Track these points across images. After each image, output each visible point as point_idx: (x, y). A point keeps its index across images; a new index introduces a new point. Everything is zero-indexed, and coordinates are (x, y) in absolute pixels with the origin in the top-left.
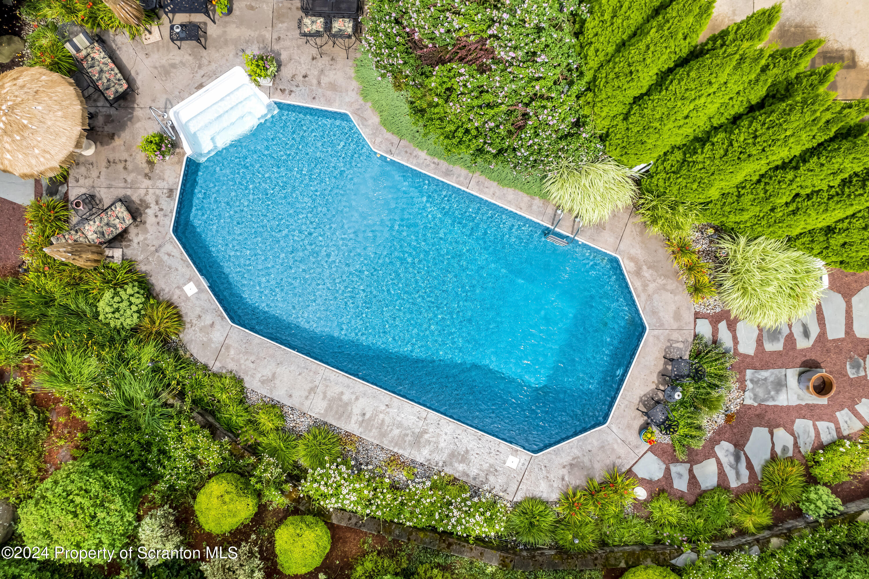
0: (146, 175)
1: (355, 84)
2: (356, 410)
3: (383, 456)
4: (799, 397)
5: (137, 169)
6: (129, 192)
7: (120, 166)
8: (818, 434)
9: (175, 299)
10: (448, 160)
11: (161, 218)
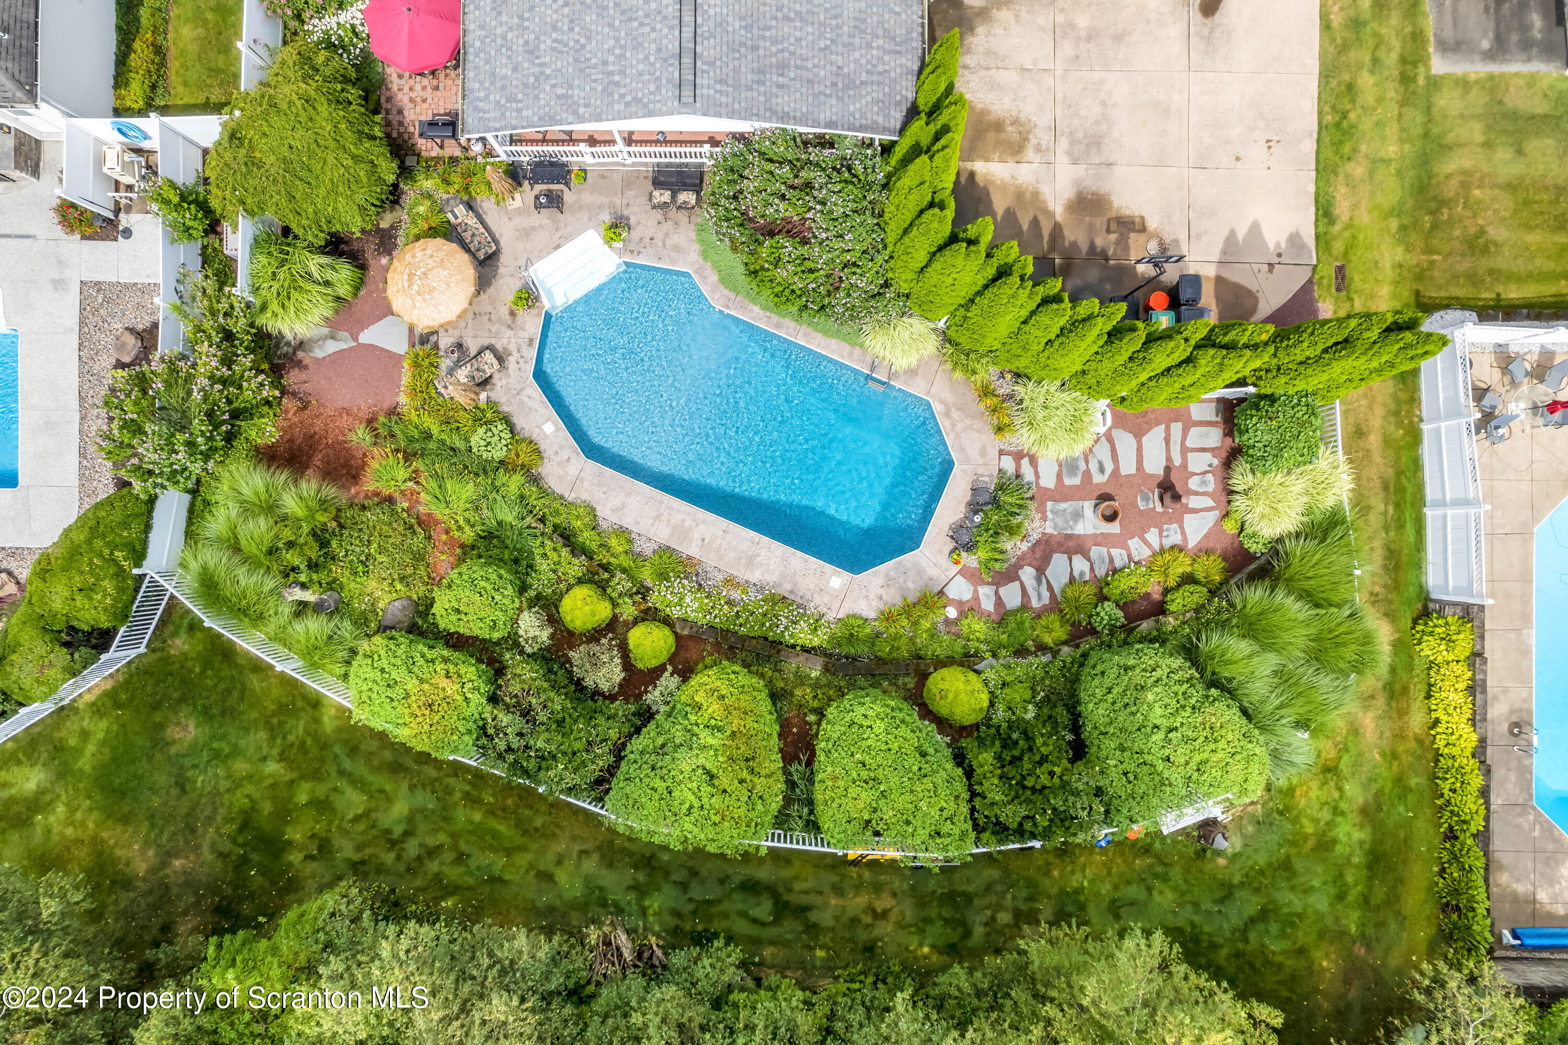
0: (509, 326)
1: (696, 247)
2: (696, 536)
3: (720, 577)
4: (1095, 527)
5: (500, 321)
6: (493, 341)
7: (486, 318)
8: (1111, 560)
9: (534, 436)
10: (779, 314)
11: (522, 365)
